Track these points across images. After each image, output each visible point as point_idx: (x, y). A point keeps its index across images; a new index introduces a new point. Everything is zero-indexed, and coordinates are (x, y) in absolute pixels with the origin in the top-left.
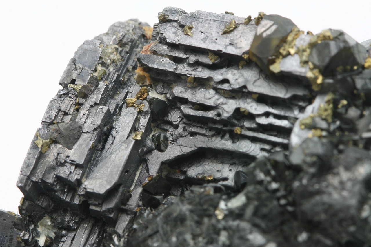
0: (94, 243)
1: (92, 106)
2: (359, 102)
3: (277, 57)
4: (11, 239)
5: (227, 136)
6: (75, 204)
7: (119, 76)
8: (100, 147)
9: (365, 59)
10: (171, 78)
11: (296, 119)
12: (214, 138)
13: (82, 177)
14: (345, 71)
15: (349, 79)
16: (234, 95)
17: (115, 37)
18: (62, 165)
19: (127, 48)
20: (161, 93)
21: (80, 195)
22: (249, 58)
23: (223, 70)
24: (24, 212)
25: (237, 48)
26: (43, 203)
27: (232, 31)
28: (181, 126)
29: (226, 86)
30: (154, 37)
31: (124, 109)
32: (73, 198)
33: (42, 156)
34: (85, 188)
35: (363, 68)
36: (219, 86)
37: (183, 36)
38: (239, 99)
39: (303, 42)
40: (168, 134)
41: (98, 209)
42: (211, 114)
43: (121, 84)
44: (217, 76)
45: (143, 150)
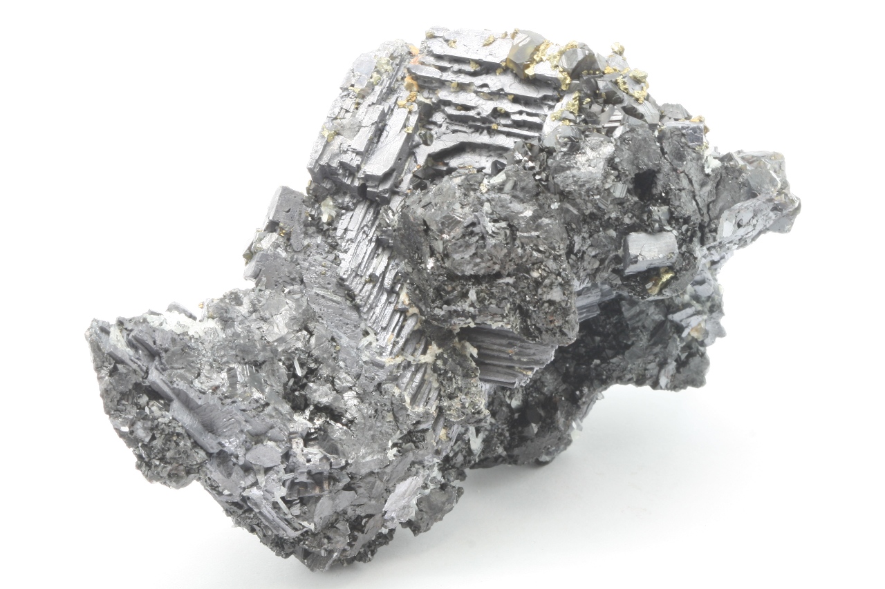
0: (370, 220)
1: (369, 106)
2: (601, 100)
3: (532, 63)
4: (300, 214)
5: (485, 132)
6: (355, 186)
7: (390, 84)
8: (375, 140)
9: (605, 67)
10: (437, 85)
11: (546, 115)
12: (473, 135)
13: (361, 163)
14: (589, 74)
15: (592, 80)
16: (492, 97)
17: (386, 51)
18: (345, 152)
19: (397, 61)
20: (427, 98)
21: (359, 178)
22: (506, 66)
23: (483, 77)
24: (311, 192)
25: (495, 57)
26: (327, 185)
27: (491, 44)
28: (444, 126)
29: (485, 90)
30: (421, 52)
31: (395, 110)
32: (352, 182)
33: (327, 144)
34: (364, 172)
35: (604, 73)
36: (479, 90)
37: (448, 47)
38: (497, 100)
39: (553, 51)
40: (433, 132)
41: (375, 190)
42: (472, 113)
43: (392, 91)
44: (478, 81)
45: (412, 144)
